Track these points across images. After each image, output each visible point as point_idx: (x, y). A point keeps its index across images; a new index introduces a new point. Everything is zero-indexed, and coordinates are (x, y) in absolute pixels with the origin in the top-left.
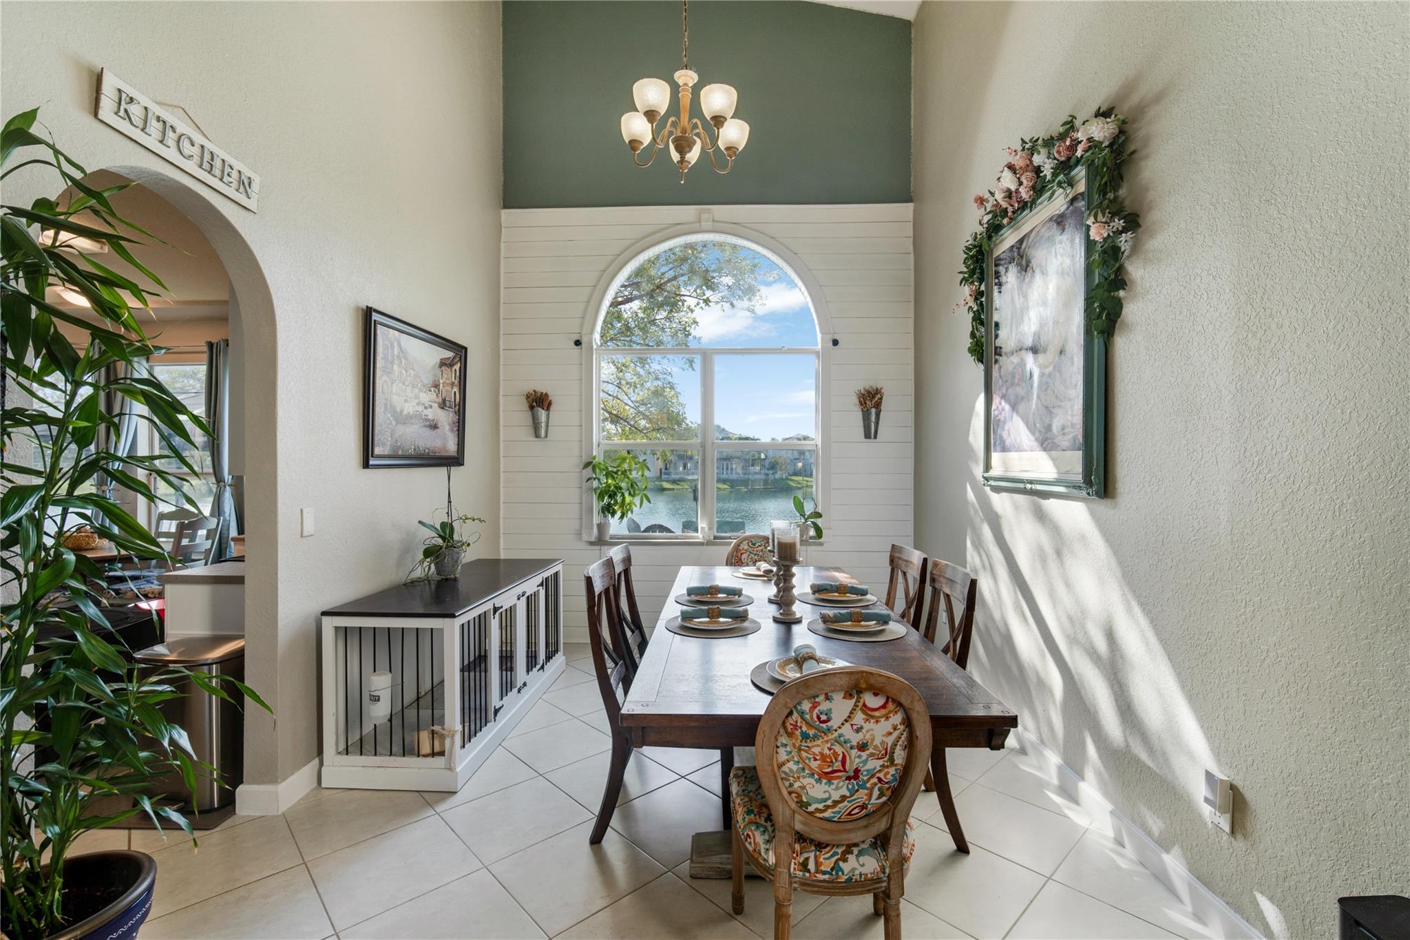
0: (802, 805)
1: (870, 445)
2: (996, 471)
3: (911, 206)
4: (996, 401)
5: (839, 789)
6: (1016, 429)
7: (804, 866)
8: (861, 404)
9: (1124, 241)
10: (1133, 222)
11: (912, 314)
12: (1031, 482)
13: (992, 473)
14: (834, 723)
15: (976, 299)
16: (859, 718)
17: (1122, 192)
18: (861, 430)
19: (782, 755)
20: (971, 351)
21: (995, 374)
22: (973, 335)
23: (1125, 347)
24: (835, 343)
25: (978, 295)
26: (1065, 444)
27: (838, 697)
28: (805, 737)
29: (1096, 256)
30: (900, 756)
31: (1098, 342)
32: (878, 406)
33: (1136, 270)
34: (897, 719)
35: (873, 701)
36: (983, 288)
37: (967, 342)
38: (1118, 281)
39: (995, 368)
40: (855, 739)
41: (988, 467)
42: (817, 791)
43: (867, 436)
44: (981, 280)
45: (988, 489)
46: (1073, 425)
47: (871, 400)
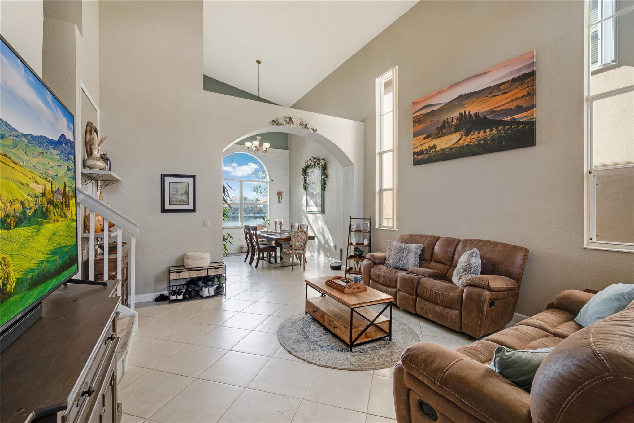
0: (295, 246)
1: (280, 204)
2: (308, 210)
3: (288, 151)
4: (308, 197)
5: (299, 243)
6: (311, 202)
7: (296, 252)
8: (278, 195)
9: (326, 179)
10: (327, 177)
11: (288, 175)
12: (314, 212)
13: (307, 210)
14: (299, 236)
15: (304, 179)
16: (302, 235)
17: (326, 172)
18: (278, 201)
19: (294, 240)
20: (304, 188)
21: (308, 193)
22: (304, 185)
23: (326, 192)
24: (272, 181)
25: (305, 178)
26: (319, 206)
27: (300, 233)
28: (296, 237)
29: (322, 180)
30: (305, 240)
31: (323, 191)
32: (282, 195)
33: (327, 183)
34: (305, 235)
35: (303, 233)
36: (305, 177)
37: (303, 186)
38: (325, 184)
39: (308, 191)
40: (301, 237)
41: (306, 209)
42: (297, 244)
43: (279, 202)
44: (305, 175)
45: (306, 213)
46: (320, 203)
47: (280, 194)
